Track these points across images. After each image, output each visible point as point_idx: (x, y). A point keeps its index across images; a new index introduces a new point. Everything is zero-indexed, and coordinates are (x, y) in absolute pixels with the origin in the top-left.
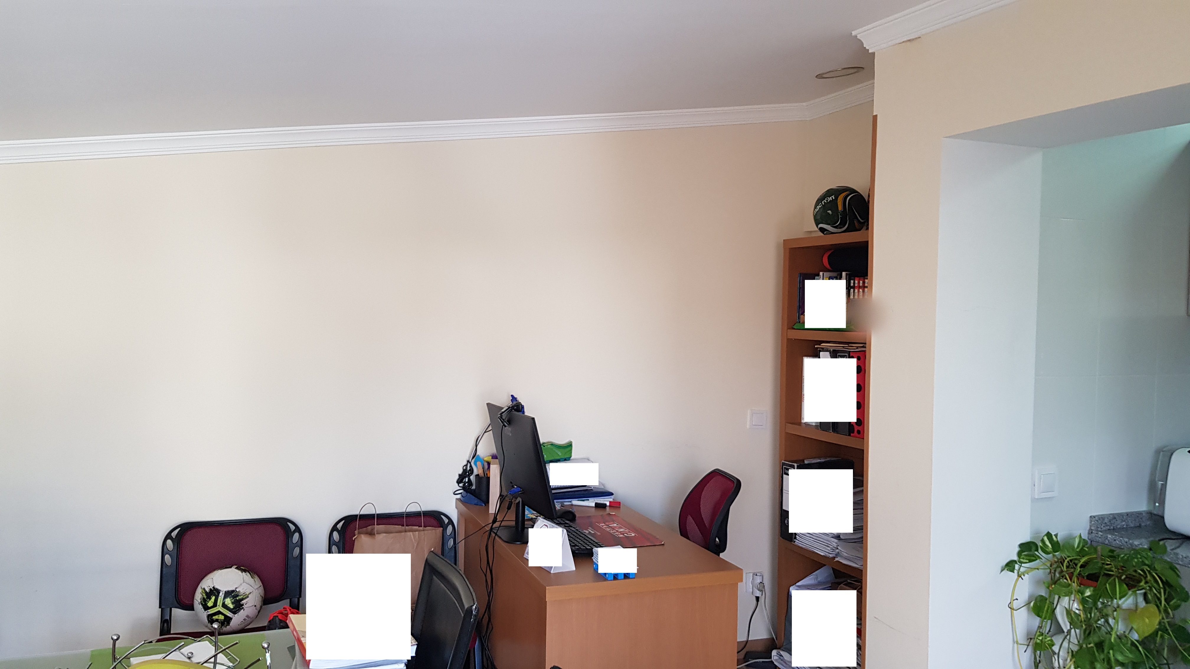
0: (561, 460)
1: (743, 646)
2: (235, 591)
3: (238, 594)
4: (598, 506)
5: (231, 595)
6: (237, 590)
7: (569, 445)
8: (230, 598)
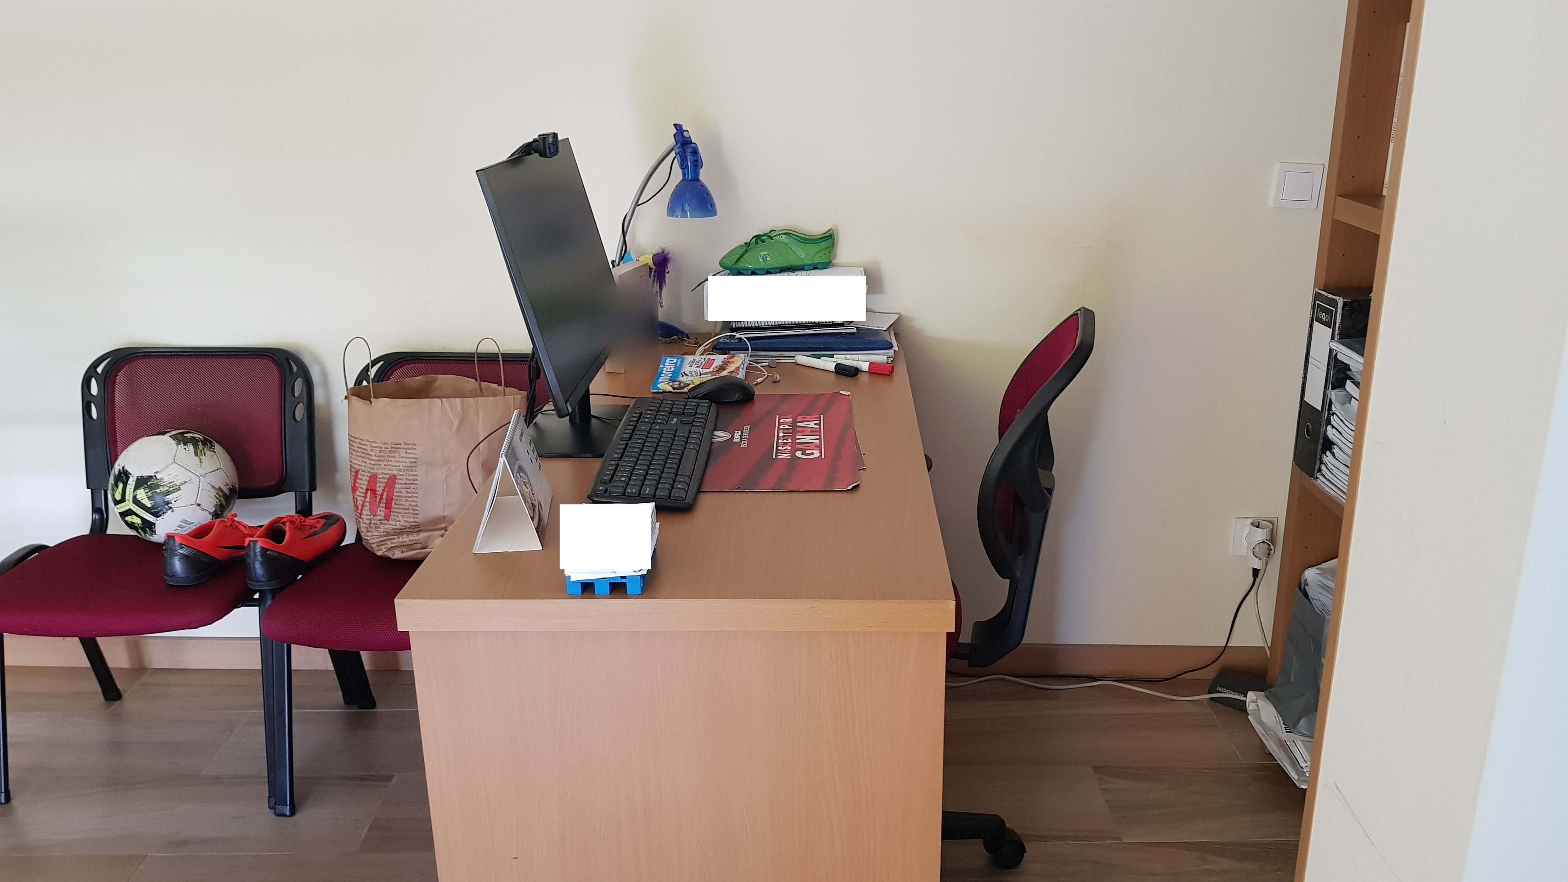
0: (806, 268)
1: (1213, 656)
2: (154, 478)
3: (159, 483)
4: (842, 371)
5: (147, 484)
6: (158, 476)
7: (829, 238)
8: (145, 488)
